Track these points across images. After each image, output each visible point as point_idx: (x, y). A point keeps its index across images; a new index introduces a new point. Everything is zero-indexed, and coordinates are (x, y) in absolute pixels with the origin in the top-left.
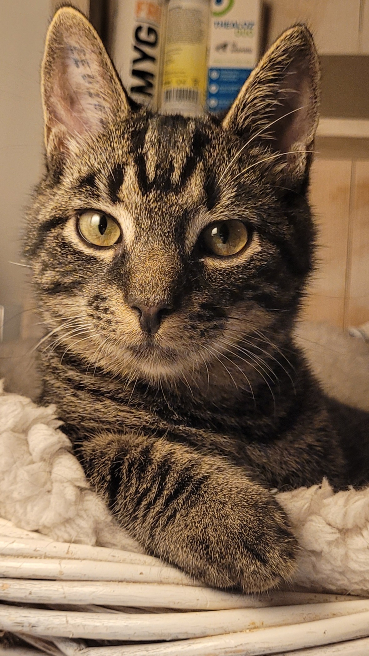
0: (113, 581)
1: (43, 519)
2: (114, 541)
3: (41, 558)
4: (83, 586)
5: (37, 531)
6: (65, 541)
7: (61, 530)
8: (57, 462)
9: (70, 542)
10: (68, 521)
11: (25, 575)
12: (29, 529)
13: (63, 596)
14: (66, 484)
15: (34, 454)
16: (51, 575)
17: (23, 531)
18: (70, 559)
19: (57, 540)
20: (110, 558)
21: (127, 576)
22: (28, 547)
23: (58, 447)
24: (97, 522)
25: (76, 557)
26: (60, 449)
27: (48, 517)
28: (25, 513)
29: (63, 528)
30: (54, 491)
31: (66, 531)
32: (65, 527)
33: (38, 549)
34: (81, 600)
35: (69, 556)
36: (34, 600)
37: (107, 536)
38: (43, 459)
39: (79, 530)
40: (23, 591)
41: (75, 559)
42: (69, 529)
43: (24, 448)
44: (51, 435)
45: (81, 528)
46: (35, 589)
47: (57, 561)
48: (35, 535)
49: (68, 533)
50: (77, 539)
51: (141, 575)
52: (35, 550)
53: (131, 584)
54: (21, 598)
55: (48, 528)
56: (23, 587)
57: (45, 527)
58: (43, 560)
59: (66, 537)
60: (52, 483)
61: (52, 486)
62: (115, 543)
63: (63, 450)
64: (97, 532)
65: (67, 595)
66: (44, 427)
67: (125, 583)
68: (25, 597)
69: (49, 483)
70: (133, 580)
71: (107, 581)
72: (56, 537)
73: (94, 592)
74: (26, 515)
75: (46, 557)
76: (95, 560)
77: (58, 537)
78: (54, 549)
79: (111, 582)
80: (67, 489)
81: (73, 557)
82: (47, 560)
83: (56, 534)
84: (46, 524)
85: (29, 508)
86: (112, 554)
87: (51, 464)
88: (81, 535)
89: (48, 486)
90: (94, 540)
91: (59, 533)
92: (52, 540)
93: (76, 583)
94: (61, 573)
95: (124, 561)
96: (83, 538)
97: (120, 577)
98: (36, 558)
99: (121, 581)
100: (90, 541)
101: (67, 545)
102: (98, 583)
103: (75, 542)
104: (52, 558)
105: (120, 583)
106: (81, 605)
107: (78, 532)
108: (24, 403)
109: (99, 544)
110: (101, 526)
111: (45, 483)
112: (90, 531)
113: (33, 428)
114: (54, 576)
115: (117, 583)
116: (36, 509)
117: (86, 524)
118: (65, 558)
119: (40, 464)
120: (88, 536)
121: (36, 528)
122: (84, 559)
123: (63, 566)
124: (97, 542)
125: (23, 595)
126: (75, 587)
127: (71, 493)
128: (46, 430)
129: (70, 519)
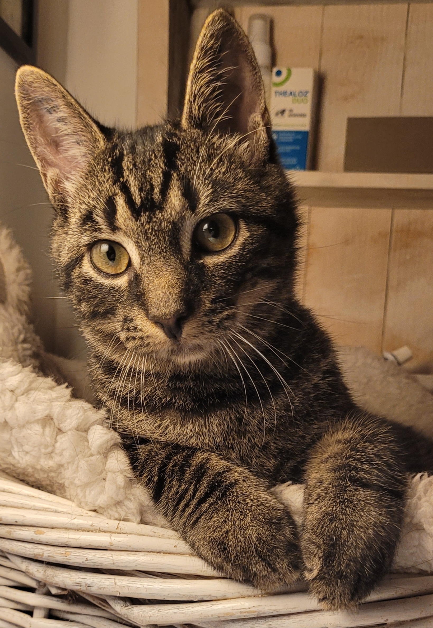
0: (153, 552)
1: (99, 501)
2: (155, 521)
3: (96, 532)
4: (128, 555)
5: (95, 511)
6: (116, 519)
7: (112, 510)
8: (110, 456)
9: (120, 520)
10: (118, 503)
11: (83, 545)
12: (88, 509)
13: (112, 562)
14: (117, 474)
15: (93, 449)
16: (103, 545)
17: (83, 510)
18: (119, 533)
19: (110, 519)
20: (151, 534)
21: (164, 548)
22: (86, 522)
23: (112, 443)
24: (142, 505)
25: (125, 532)
26: (114, 445)
27: (102, 500)
28: (85, 496)
29: (114, 509)
30: (107, 479)
31: (117, 511)
32: (116, 508)
33: (94, 525)
34: (126, 566)
35: (119, 531)
36: (89, 565)
37: (149, 517)
38: (99, 453)
39: (127, 511)
40: (81, 557)
41: (123, 533)
42: (119, 510)
43: (86, 443)
44: (106, 434)
45: (129, 509)
46: (91, 556)
47: (108, 534)
48: (93, 513)
49: (119, 513)
50: (125, 517)
51: (175, 548)
52: (92, 525)
53: (168, 554)
54: (80, 563)
55: (103, 508)
56: (81, 554)
57: (100, 507)
58: (97, 533)
59: (117, 516)
60: (107, 473)
61: (107, 475)
62: (155, 523)
63: (115, 445)
64: (142, 513)
65: (115, 562)
66: (99, 427)
67: (162, 554)
68: (83, 562)
69: (104, 473)
70: (169, 552)
71: (148, 552)
72: (109, 516)
73: (137, 560)
74: (85, 498)
75: (100, 531)
76: (139, 535)
77: (111, 516)
78: (107, 525)
79: (151, 553)
80: (119, 477)
81: (122, 532)
82: (101, 534)
83: (109, 513)
84: (101, 505)
85: (87, 492)
86: (153, 531)
87: (106, 457)
88: (129, 515)
89: (103, 475)
90: (139, 519)
91: (111, 512)
92: (106, 518)
93: (123, 553)
94: (111, 544)
95: (162, 537)
96: (131, 517)
97: (159, 549)
98: (92, 532)
99: (159, 552)
100: (136, 519)
101: (118, 522)
102: (140, 553)
103: (124, 520)
104: (105, 532)
105: (158, 554)
106: (127, 570)
107: (127, 512)
108: (86, 408)
109: (143, 522)
110: (145, 509)
111: (101, 472)
112: (135, 511)
113: (91, 428)
114: (106, 547)
115: (156, 553)
116: (93, 493)
117: (132, 506)
118: (115, 533)
119: (98, 457)
120: (134, 515)
121: (93, 508)
122: (130, 534)
123: (113, 538)
124: (141, 520)
125: (81, 561)
126: (122, 556)
127: (121, 480)
128: (101, 430)
129: (121, 501)
